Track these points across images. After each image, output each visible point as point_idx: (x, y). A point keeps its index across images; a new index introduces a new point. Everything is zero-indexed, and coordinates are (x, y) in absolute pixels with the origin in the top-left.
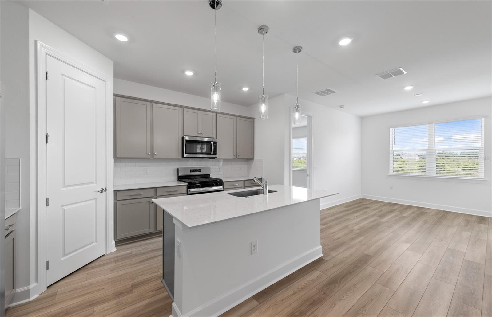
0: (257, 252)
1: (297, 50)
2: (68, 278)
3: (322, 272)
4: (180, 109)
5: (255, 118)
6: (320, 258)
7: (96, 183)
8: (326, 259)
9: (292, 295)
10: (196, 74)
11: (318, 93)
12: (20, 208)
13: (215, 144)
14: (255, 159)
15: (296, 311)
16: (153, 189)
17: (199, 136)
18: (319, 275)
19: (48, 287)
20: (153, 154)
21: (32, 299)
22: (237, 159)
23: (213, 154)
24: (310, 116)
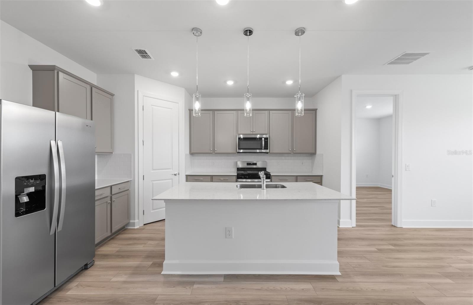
0: (232, 238)
1: (300, 32)
2: (155, 223)
3: (313, 288)
4: (235, 112)
5: (317, 109)
6: (333, 275)
7: (172, 169)
8: (339, 279)
9: (256, 290)
10: (236, 82)
11: (392, 63)
12: (132, 179)
13: (266, 139)
14: (317, 153)
15: (243, 302)
16: (210, 177)
17: (252, 133)
18: (305, 289)
19: (144, 225)
20: (214, 150)
21: (136, 227)
22: (293, 153)
23: (264, 149)
24: (396, 95)
